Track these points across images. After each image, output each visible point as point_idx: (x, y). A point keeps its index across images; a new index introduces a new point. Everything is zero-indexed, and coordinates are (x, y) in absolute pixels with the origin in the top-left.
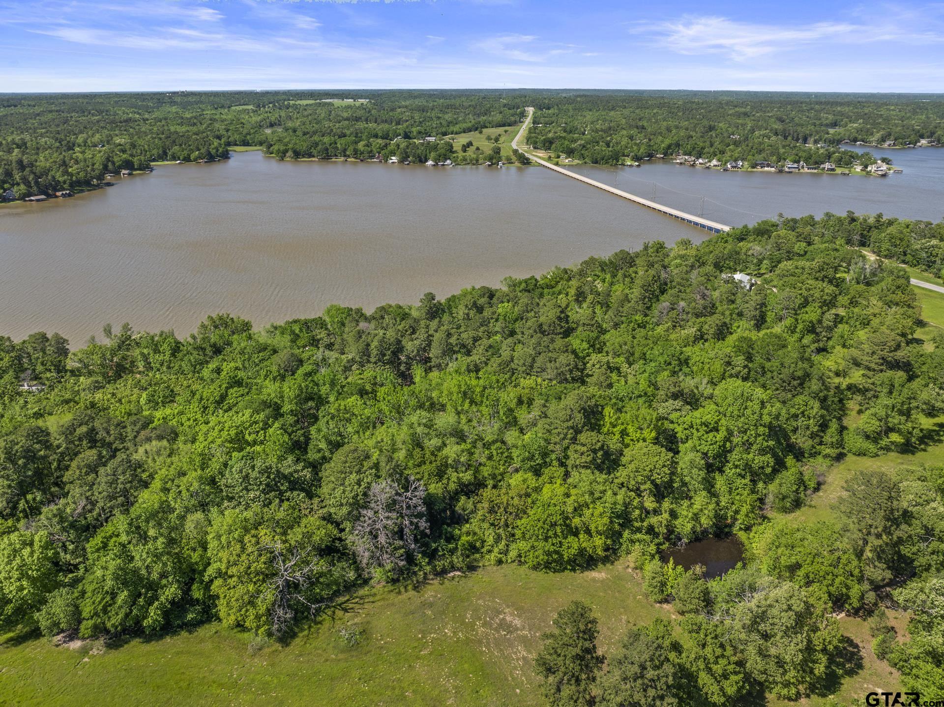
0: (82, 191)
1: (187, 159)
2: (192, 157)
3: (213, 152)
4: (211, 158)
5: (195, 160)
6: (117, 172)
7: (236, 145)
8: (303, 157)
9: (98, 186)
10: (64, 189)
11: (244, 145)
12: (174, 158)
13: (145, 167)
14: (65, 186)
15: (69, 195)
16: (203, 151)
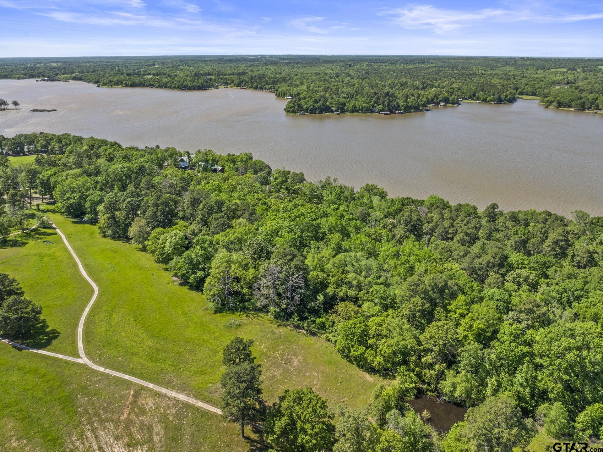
0: (411, 112)
1: (485, 100)
2: (488, 99)
3: (503, 97)
4: (500, 101)
5: (489, 102)
6: (437, 104)
7: (527, 95)
8: (565, 106)
9: (421, 110)
10: (401, 110)
11: (532, 95)
12: (478, 99)
13: (456, 103)
14: (402, 108)
15: (402, 113)
16: (496, 96)
